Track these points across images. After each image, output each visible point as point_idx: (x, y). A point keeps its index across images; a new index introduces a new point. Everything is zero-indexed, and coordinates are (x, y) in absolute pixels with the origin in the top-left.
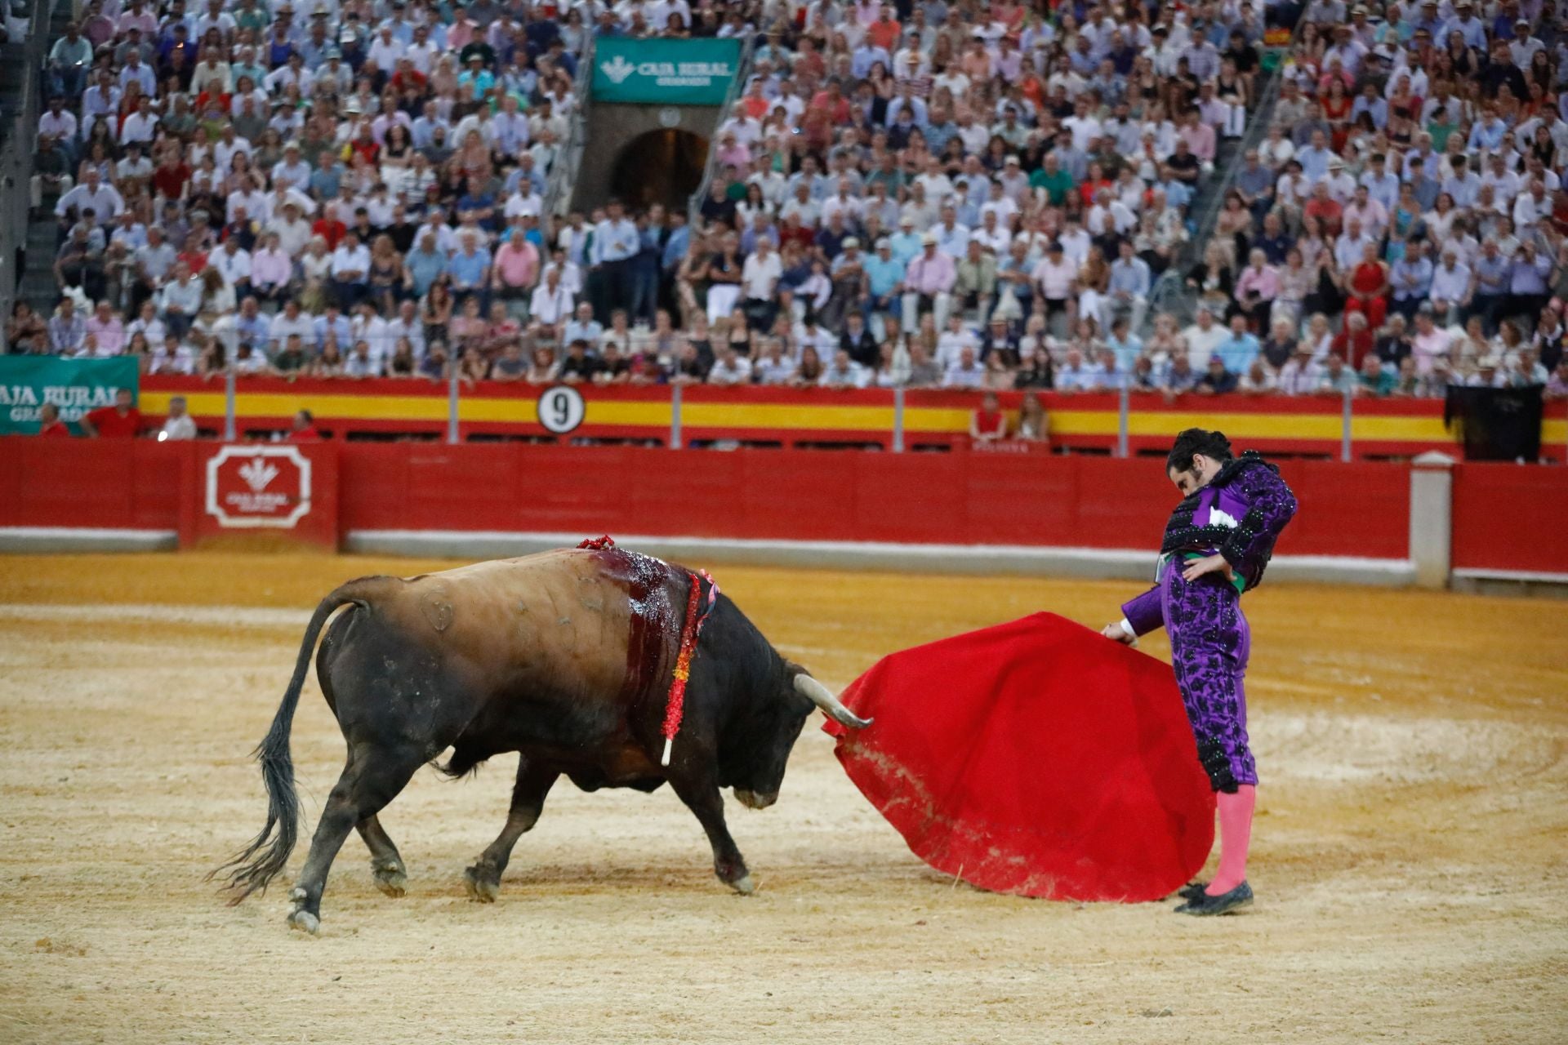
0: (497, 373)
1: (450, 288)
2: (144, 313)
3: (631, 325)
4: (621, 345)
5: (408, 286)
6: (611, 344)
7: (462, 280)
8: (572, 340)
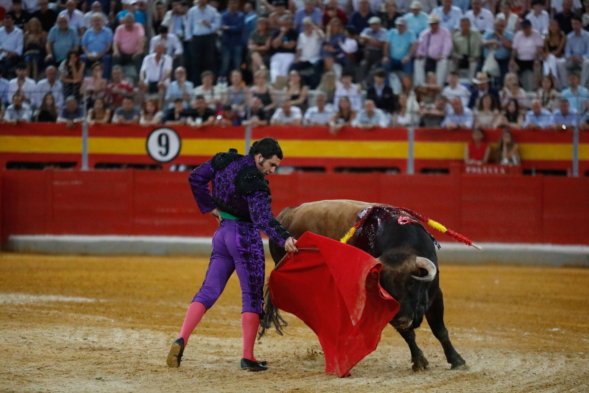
0: (116, 119)
1: (82, 56)
3: (215, 83)
4: (208, 98)
5: (49, 56)
6: (200, 97)
7: (91, 51)
8: (172, 96)
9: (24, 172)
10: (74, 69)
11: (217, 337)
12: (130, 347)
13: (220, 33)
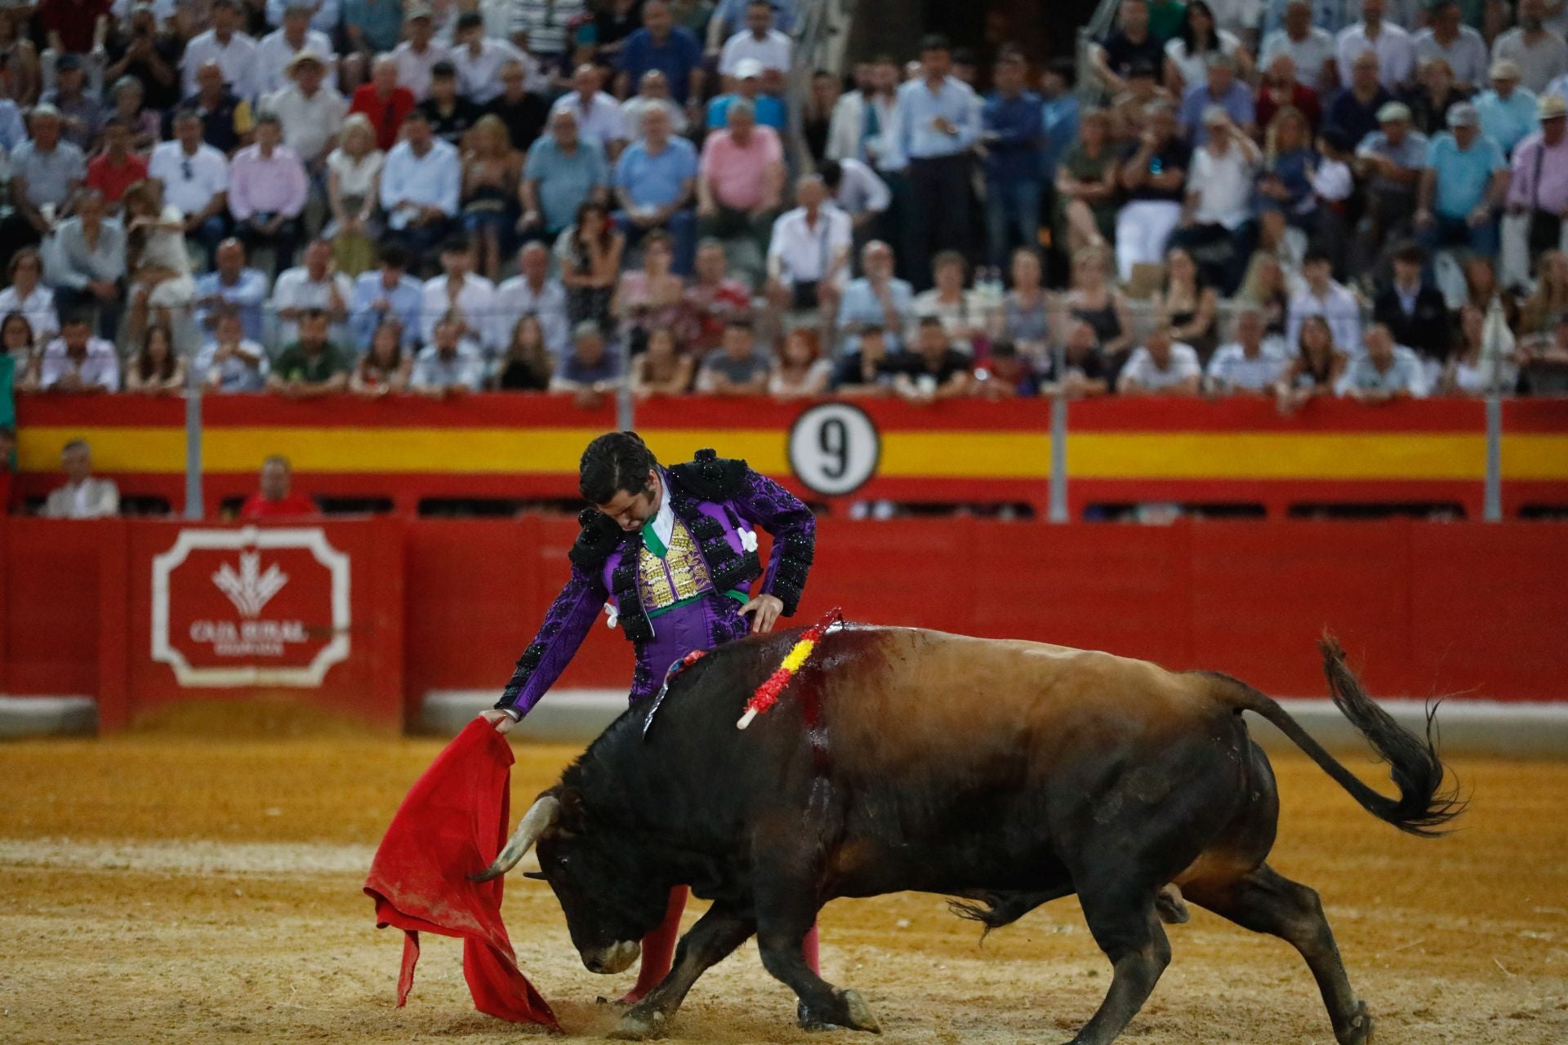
0: (707, 382)
1: (617, 216)
2: (20, 275)
3: (968, 284)
4: (950, 323)
5: (530, 216)
6: (930, 321)
7: (638, 202)
8: (856, 318)
9: (465, 523)
10: (595, 251)
11: (978, 958)
13: (982, 152)
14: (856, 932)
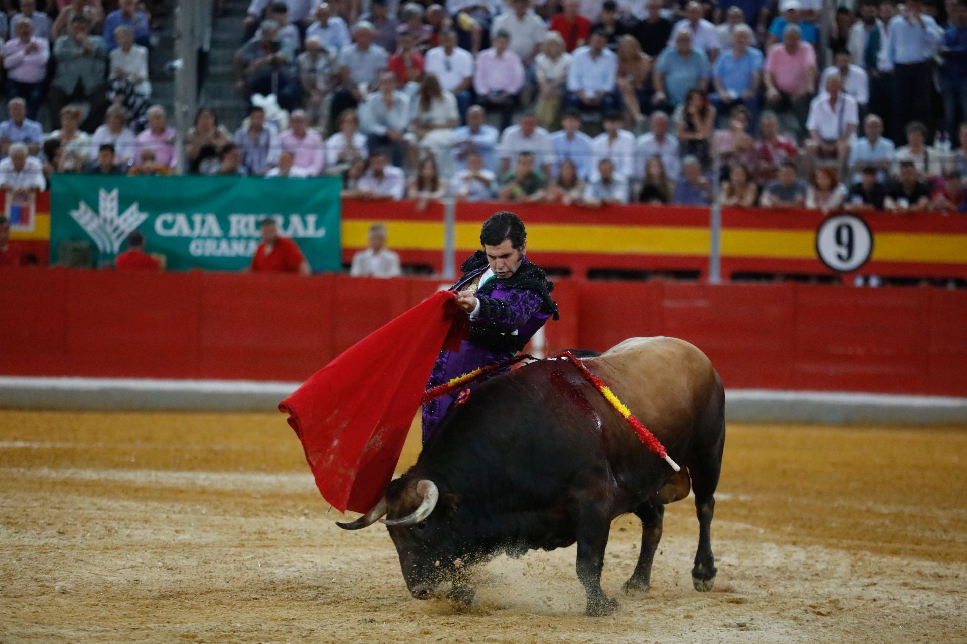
0: (766, 200)
1: (714, 96)
2: (347, 126)
3: (930, 142)
4: (919, 165)
5: (660, 96)
6: (907, 164)
7: (725, 88)
8: (859, 162)
9: (616, 284)
10: (696, 120)
11: (934, 561)
12: (791, 575)
13: (939, 60)
14: (857, 542)
